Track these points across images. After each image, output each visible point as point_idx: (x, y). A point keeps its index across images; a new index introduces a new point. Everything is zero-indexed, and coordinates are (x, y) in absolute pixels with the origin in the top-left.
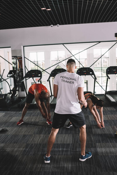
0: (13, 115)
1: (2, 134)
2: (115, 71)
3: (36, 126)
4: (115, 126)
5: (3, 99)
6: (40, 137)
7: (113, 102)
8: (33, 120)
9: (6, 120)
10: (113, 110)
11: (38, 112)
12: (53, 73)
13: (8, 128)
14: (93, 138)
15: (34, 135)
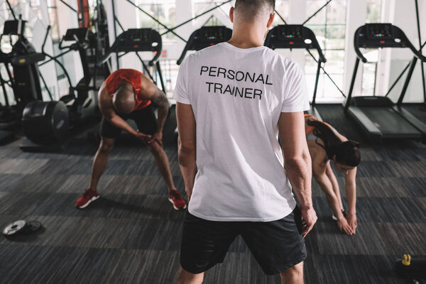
0: (71, 168)
1: (21, 244)
2: (380, 39)
3: (136, 215)
4: (389, 224)
5: (41, 118)
6: (143, 260)
7: (374, 135)
8: (127, 190)
9: (48, 187)
10: (372, 159)
11: (147, 158)
12: (194, 40)
13: (47, 218)
14: (320, 275)
15: (123, 251)
